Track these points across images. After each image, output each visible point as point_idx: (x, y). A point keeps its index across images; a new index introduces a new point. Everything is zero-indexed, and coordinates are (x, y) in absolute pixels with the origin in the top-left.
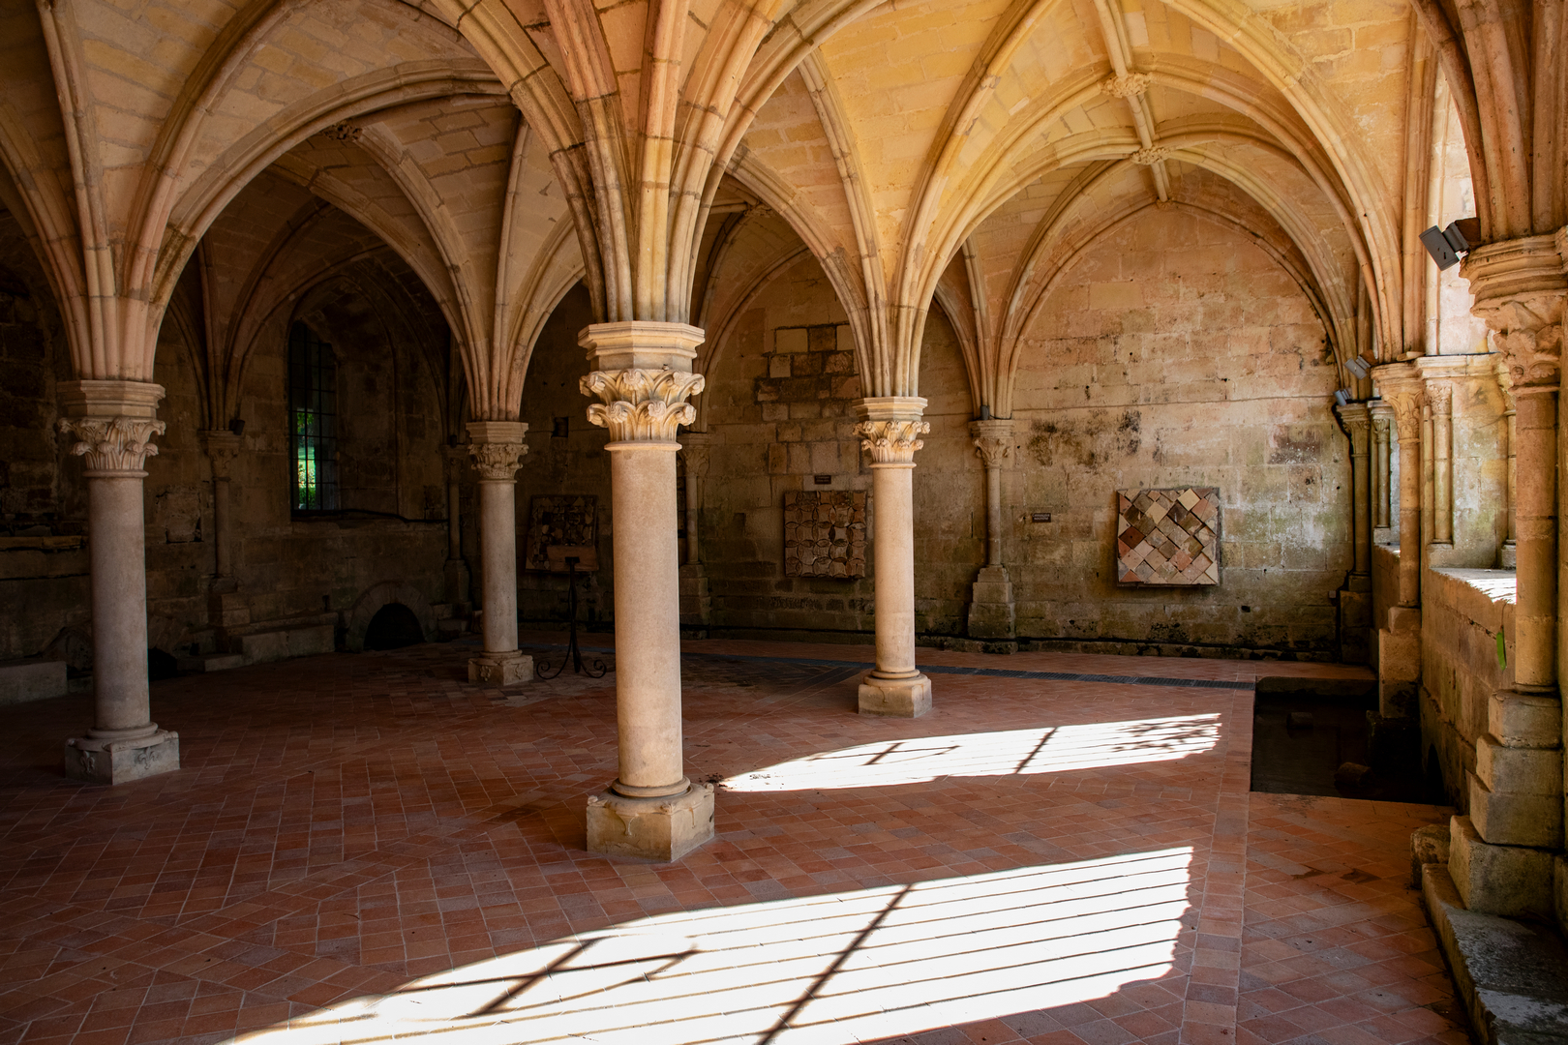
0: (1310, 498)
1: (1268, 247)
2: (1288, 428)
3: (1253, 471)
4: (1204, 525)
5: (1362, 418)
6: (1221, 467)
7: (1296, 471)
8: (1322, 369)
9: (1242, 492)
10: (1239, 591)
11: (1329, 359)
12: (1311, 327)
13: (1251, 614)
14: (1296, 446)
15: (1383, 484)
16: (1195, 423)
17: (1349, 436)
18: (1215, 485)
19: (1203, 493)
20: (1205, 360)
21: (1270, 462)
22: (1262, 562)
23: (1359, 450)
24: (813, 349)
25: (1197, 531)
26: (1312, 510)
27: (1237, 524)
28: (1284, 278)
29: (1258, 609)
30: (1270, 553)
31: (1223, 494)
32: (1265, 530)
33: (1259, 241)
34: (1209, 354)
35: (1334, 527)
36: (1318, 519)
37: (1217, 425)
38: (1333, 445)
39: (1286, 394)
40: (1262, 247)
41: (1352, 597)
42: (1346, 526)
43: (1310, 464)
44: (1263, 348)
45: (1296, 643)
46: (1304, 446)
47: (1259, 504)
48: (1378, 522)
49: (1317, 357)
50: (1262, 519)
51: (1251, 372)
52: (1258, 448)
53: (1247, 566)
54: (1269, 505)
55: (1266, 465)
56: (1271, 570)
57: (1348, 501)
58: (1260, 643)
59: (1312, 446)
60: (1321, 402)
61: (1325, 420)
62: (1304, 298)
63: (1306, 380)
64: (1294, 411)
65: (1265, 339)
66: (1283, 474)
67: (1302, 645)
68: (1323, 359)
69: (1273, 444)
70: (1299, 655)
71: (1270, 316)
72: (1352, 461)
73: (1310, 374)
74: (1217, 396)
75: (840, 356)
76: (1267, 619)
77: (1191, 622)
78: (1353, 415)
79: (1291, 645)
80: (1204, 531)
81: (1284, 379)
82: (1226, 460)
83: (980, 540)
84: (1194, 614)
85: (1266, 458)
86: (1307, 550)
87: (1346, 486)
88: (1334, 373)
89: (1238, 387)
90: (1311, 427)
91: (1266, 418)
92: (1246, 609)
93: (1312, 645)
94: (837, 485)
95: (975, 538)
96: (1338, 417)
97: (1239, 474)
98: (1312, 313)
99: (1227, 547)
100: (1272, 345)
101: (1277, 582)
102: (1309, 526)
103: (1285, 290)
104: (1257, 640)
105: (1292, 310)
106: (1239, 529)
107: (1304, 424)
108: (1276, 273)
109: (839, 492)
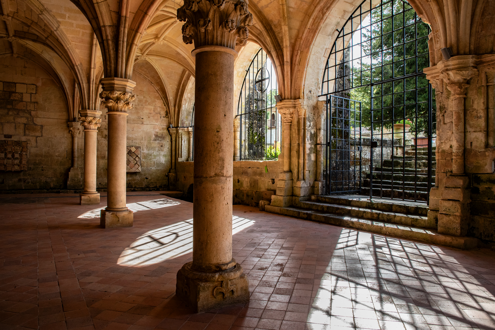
0: (162, 150)
1: (155, 86)
2: (157, 132)
3: (149, 143)
4: (137, 156)
5: (175, 132)
6: (141, 141)
7: (159, 143)
8: (165, 119)
9: (146, 148)
10: (145, 174)
11: (167, 117)
12: (163, 108)
13: (148, 180)
14: (159, 137)
15: (180, 147)
16: (135, 129)
17: (171, 136)
18: (139, 146)
19: (137, 148)
20: (138, 113)
21: (153, 141)
22: (151, 166)
23: (174, 139)
24: (5, 90)
25: (136, 158)
26: (162, 153)
27: (144, 156)
28: (157, 95)
29: (150, 178)
30: (152, 164)
31: (141, 149)
32: (151, 158)
33: (153, 84)
34: (139, 111)
35: (167, 158)
36: (164, 155)
37: (140, 130)
38: (167, 138)
39: (157, 124)
40: (153, 86)
41: (172, 174)
42: (170, 158)
43: (162, 142)
44: (152, 112)
45: (159, 186)
46: (161, 137)
47: (150, 151)
48: (179, 156)
49: (164, 116)
50: (151, 155)
51: (149, 117)
52: (150, 137)
53: (147, 167)
54: (152, 152)
55: (152, 142)
56: (152, 168)
57: (170, 152)
58: (151, 187)
59: (162, 137)
60: (165, 127)
61: (166, 131)
62: (162, 101)
63: (162, 121)
64: (159, 129)
65: (152, 109)
66: (156, 144)
67: (160, 187)
68: (166, 116)
69: (154, 136)
70: (160, 189)
71: (154, 104)
72: (171, 142)
73: (163, 120)
74: (141, 123)
75: (17, 94)
76: (152, 181)
77: (133, 182)
78: (173, 131)
79: (158, 187)
80: (137, 158)
81: (157, 120)
82: (142, 139)
83: (69, 159)
84: (134, 180)
85: (152, 140)
86: (161, 163)
87: (170, 148)
88: (168, 120)
89: (146, 121)
90: (163, 133)
91: (152, 129)
92: (147, 178)
93: (163, 186)
94: (14, 139)
95: (68, 158)
96: (169, 131)
97: (145, 143)
98: (164, 105)
99: (142, 162)
100: (154, 111)
101: (154, 171)
102: (162, 157)
103: (157, 98)
104: (150, 186)
105: (159, 103)
106: (145, 157)
107: (161, 132)
108: (156, 93)
109: (15, 141)
